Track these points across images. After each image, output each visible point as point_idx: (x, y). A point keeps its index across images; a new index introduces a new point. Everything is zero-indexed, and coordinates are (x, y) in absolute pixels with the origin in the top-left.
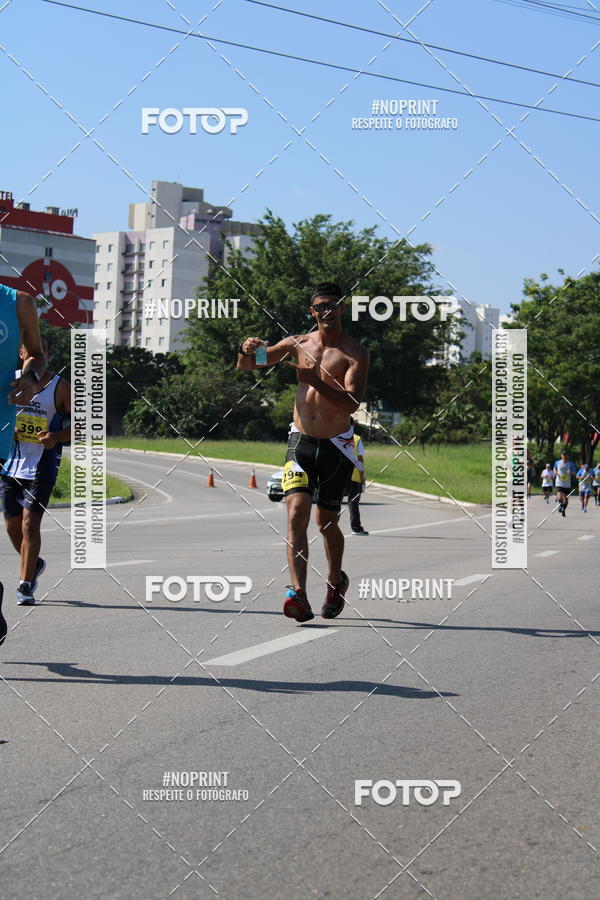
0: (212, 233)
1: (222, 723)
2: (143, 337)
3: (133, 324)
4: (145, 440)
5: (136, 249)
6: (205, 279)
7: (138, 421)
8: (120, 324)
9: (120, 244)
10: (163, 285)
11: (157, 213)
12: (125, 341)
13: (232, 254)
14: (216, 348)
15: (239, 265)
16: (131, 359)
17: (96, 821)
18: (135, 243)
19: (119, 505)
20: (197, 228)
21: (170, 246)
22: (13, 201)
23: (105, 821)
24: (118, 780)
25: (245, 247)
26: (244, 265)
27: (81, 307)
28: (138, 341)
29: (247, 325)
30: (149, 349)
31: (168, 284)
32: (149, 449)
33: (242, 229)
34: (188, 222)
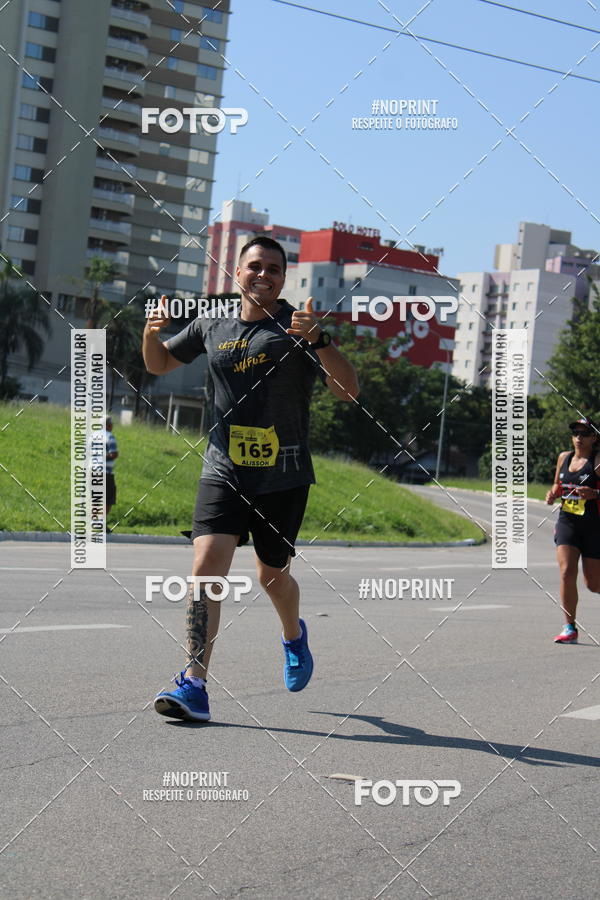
0: (578, 276)
5: (500, 290)
6: (570, 323)
8: (480, 364)
9: (485, 285)
10: (525, 327)
11: (523, 253)
12: (484, 382)
13: (598, 298)
14: (577, 393)
17: (463, 869)
18: (500, 284)
19: (472, 547)
20: (563, 271)
21: (534, 289)
22: (379, 238)
27: (442, 346)
31: (531, 326)
34: (554, 265)
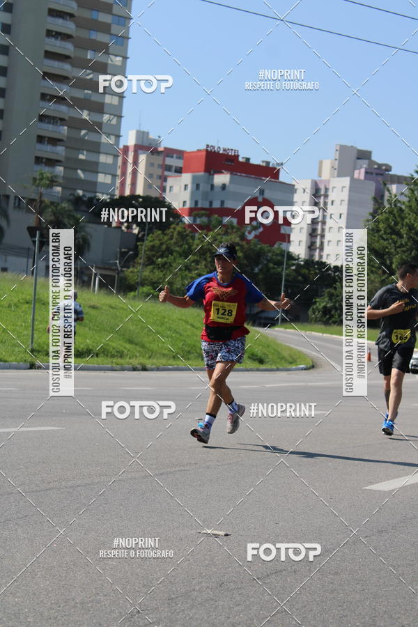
0: (377, 182)
1: (380, 532)
2: (325, 253)
3: (318, 244)
4: (323, 327)
5: (322, 192)
7: (319, 312)
8: (309, 244)
9: (312, 188)
10: (340, 217)
11: (339, 166)
12: (312, 256)
13: (391, 197)
15: (395, 205)
16: (316, 269)
18: (322, 187)
19: (303, 371)
20: (365, 178)
21: (346, 191)
23: (299, 596)
24: (308, 568)
25: (400, 193)
26: (399, 205)
27: (282, 231)
28: (321, 257)
29: (399, 247)
30: (328, 262)
31: (344, 217)
32: (326, 333)
33: (399, 180)
34: (360, 174)
